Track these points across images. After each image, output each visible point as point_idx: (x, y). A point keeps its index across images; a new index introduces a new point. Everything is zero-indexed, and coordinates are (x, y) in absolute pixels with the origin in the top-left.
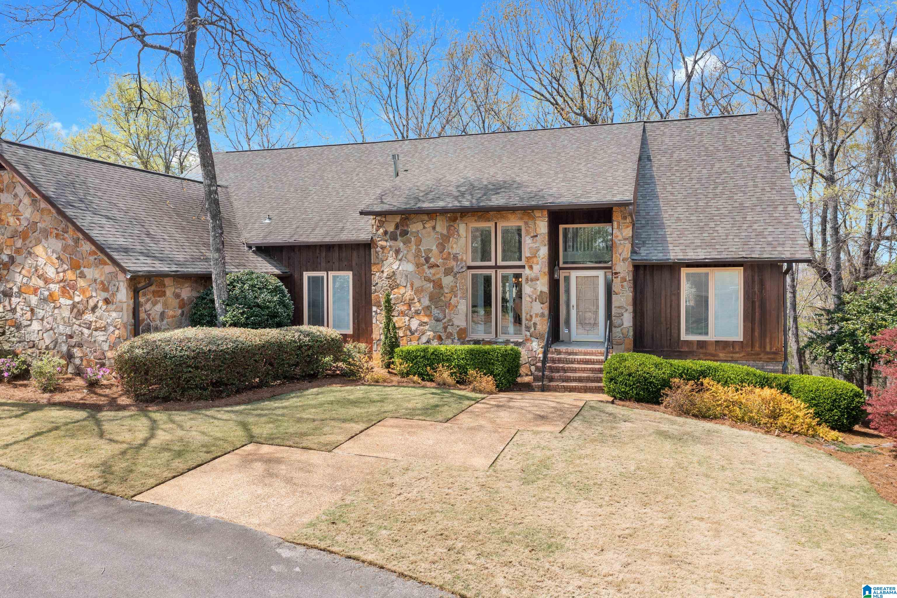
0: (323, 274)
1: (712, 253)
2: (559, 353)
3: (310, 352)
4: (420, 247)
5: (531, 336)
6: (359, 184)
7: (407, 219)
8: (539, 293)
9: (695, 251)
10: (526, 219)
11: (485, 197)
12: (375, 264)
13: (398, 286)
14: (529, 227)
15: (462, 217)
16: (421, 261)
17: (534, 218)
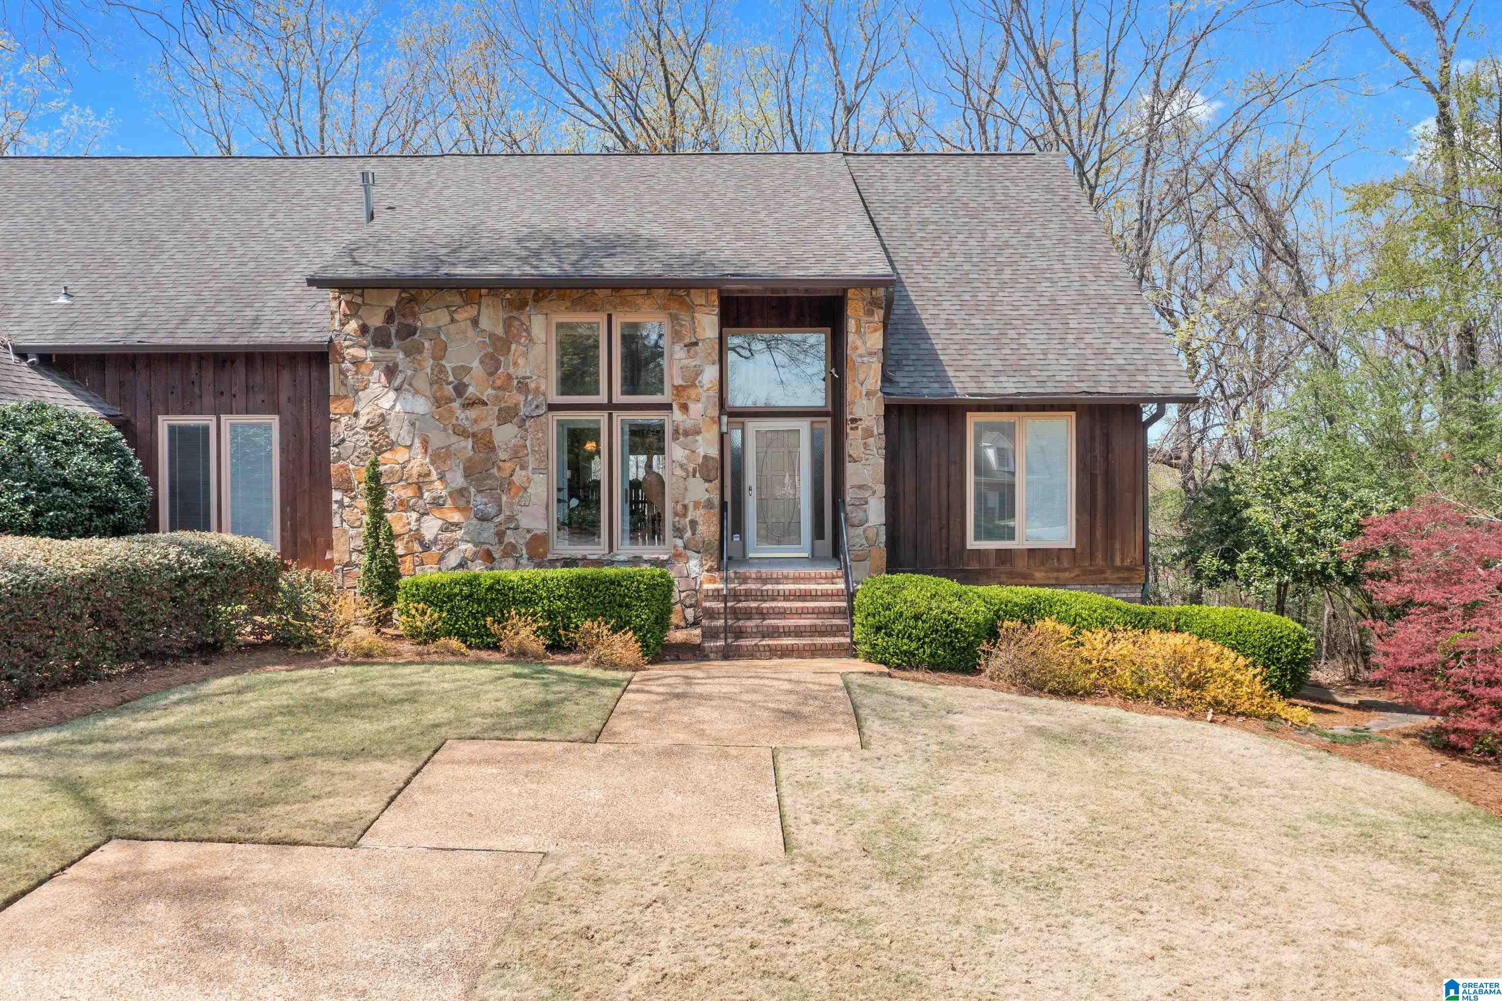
0: (209, 420)
1: (1028, 384)
2: (744, 580)
3: (206, 593)
4: (443, 362)
5: (685, 547)
6: (279, 234)
7: (413, 300)
8: (700, 461)
9: (996, 379)
10: (675, 309)
11: (587, 261)
12: (338, 397)
13: (392, 446)
14: (682, 326)
15: (537, 299)
16: (446, 393)
17: (691, 308)
